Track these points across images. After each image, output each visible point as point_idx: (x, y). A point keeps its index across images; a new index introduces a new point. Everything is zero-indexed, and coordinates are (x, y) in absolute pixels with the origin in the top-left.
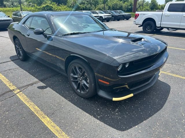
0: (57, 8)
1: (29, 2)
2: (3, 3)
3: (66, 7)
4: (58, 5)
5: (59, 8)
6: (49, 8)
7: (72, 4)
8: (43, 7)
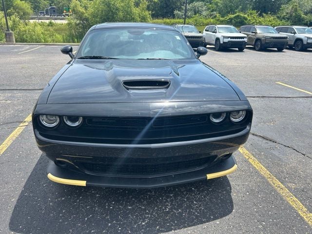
0: (254, 21)
1: (212, 11)
2: (174, 12)
3: (274, 19)
4: (260, 15)
5: (260, 20)
6: (239, 20)
7: (287, 13)
8: (230, 19)
